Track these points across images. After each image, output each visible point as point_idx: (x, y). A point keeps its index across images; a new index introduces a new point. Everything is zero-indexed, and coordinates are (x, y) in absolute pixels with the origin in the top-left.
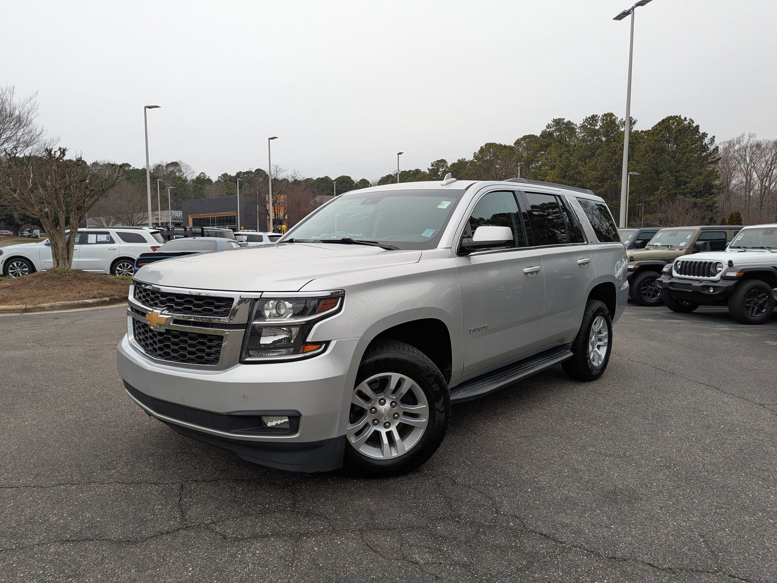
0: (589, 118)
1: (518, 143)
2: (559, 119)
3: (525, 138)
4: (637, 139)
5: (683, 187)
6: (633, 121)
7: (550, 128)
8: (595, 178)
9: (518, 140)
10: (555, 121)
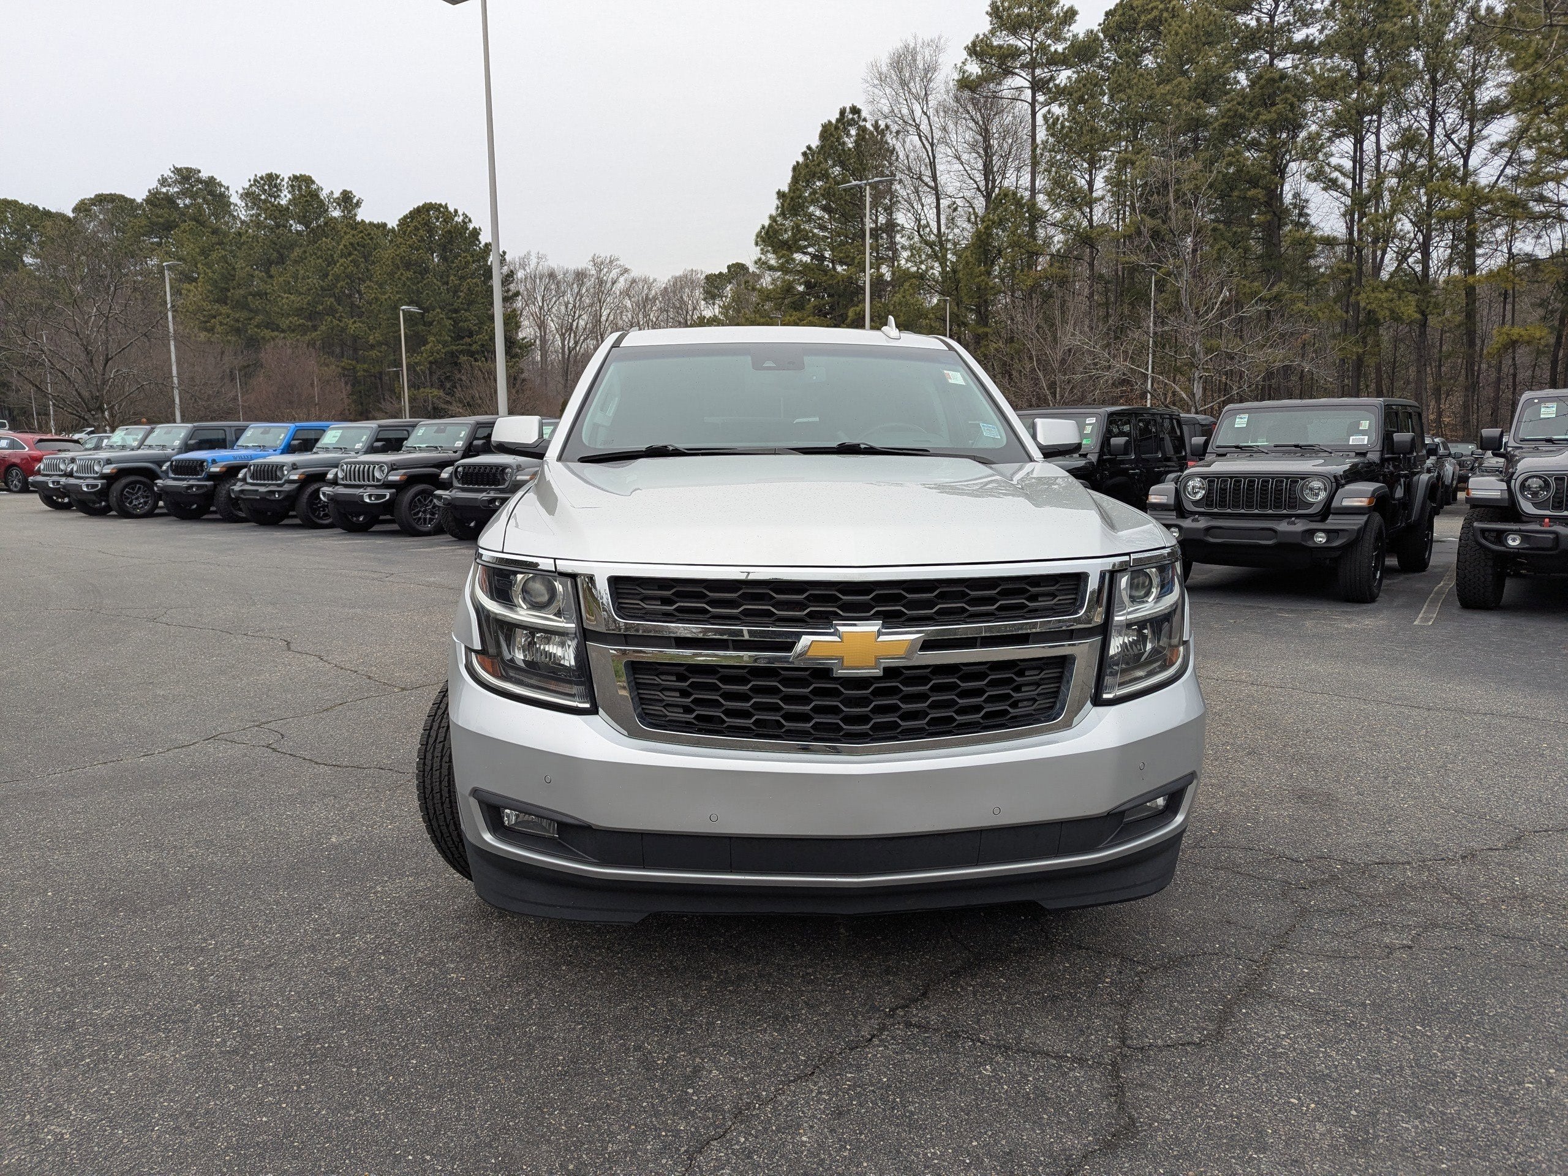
0: (261, 178)
1: (83, 208)
2: (187, 169)
3: (101, 199)
4: (371, 239)
5: (468, 340)
6: (355, 201)
7: (169, 186)
8: (297, 310)
9: (82, 202)
10: (177, 171)
